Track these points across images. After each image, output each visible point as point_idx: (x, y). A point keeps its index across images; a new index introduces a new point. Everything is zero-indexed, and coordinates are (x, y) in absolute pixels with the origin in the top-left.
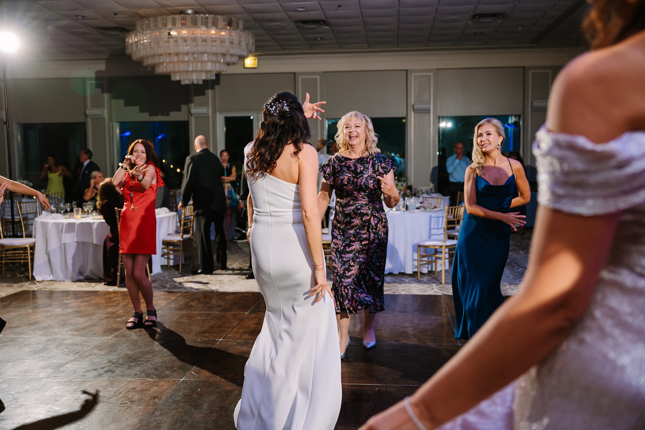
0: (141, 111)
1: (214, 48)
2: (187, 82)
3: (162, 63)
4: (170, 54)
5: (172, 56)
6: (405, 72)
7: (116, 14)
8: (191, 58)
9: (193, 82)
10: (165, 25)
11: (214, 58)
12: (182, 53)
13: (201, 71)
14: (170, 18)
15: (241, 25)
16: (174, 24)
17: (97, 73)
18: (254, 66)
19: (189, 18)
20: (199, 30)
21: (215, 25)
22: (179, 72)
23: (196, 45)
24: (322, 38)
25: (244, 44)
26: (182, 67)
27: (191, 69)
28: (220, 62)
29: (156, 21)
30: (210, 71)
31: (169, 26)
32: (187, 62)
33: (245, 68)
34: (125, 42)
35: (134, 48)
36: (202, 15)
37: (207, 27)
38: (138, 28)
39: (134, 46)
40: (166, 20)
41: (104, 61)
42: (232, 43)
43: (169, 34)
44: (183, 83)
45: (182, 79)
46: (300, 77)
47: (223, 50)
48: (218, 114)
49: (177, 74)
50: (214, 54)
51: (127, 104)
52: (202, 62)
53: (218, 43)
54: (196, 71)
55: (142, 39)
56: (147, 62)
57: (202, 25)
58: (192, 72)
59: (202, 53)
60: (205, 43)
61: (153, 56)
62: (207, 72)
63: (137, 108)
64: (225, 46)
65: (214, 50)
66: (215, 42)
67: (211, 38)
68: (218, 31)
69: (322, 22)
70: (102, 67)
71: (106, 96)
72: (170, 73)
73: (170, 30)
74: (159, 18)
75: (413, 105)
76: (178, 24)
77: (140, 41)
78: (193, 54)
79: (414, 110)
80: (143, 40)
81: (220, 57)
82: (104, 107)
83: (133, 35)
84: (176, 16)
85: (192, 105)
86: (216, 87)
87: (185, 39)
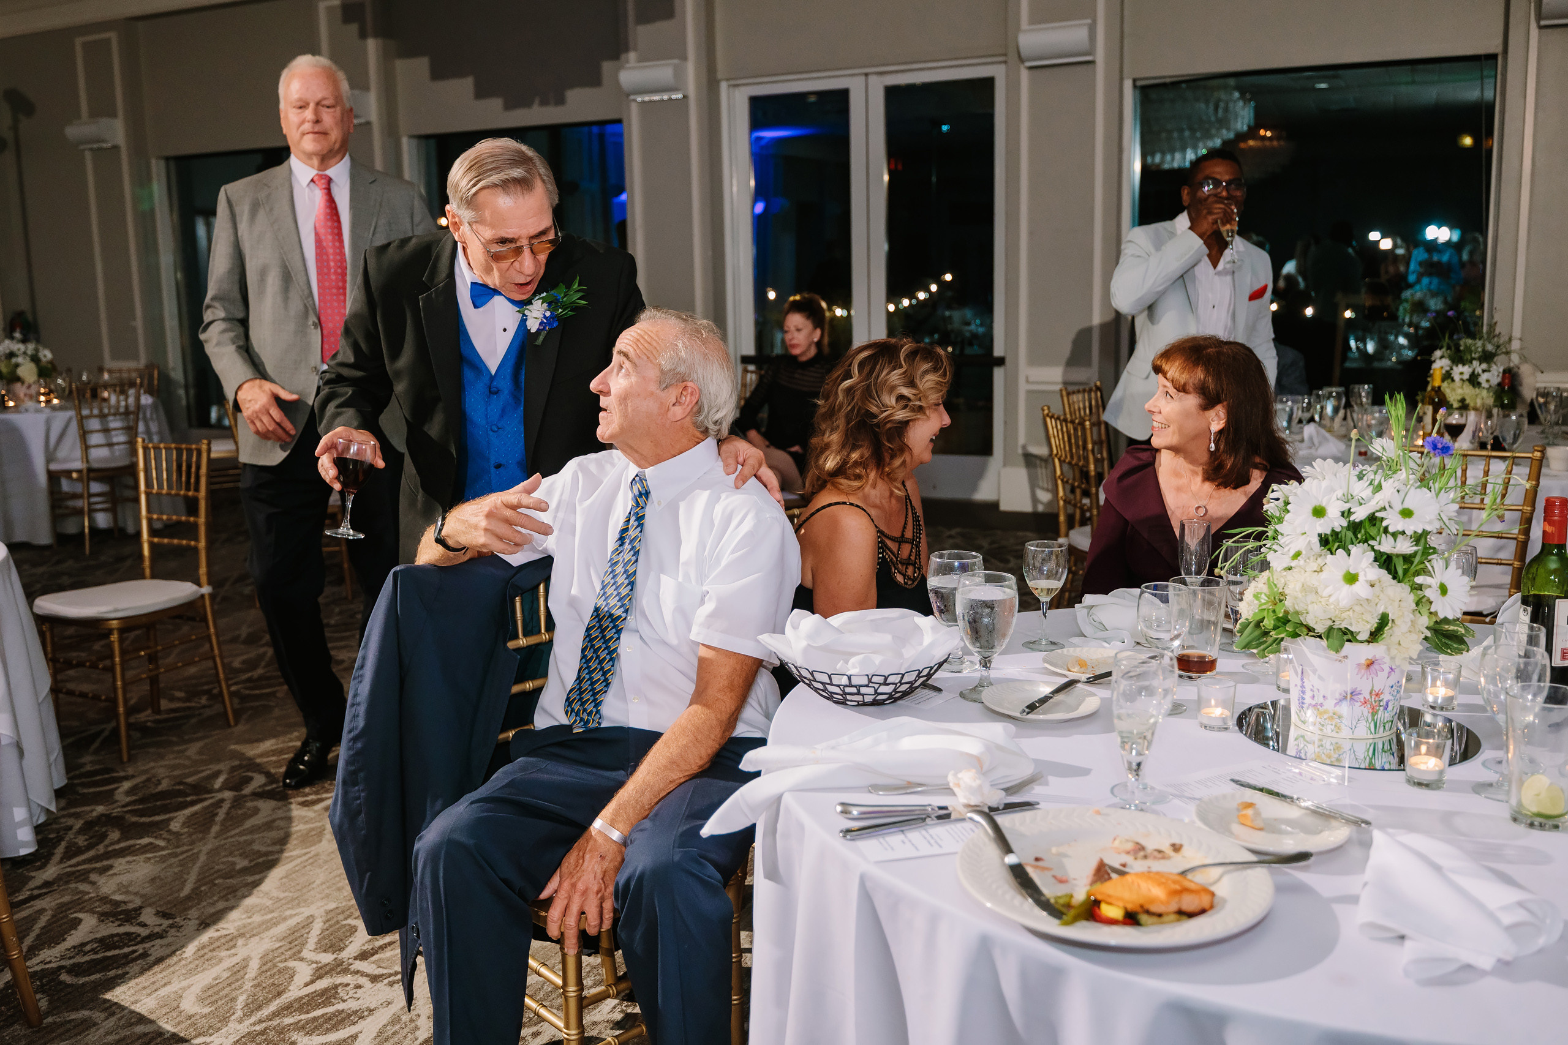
0: (481, 93)
48: (724, 85)
51: (438, 73)
63: (467, 84)
82: (367, 86)
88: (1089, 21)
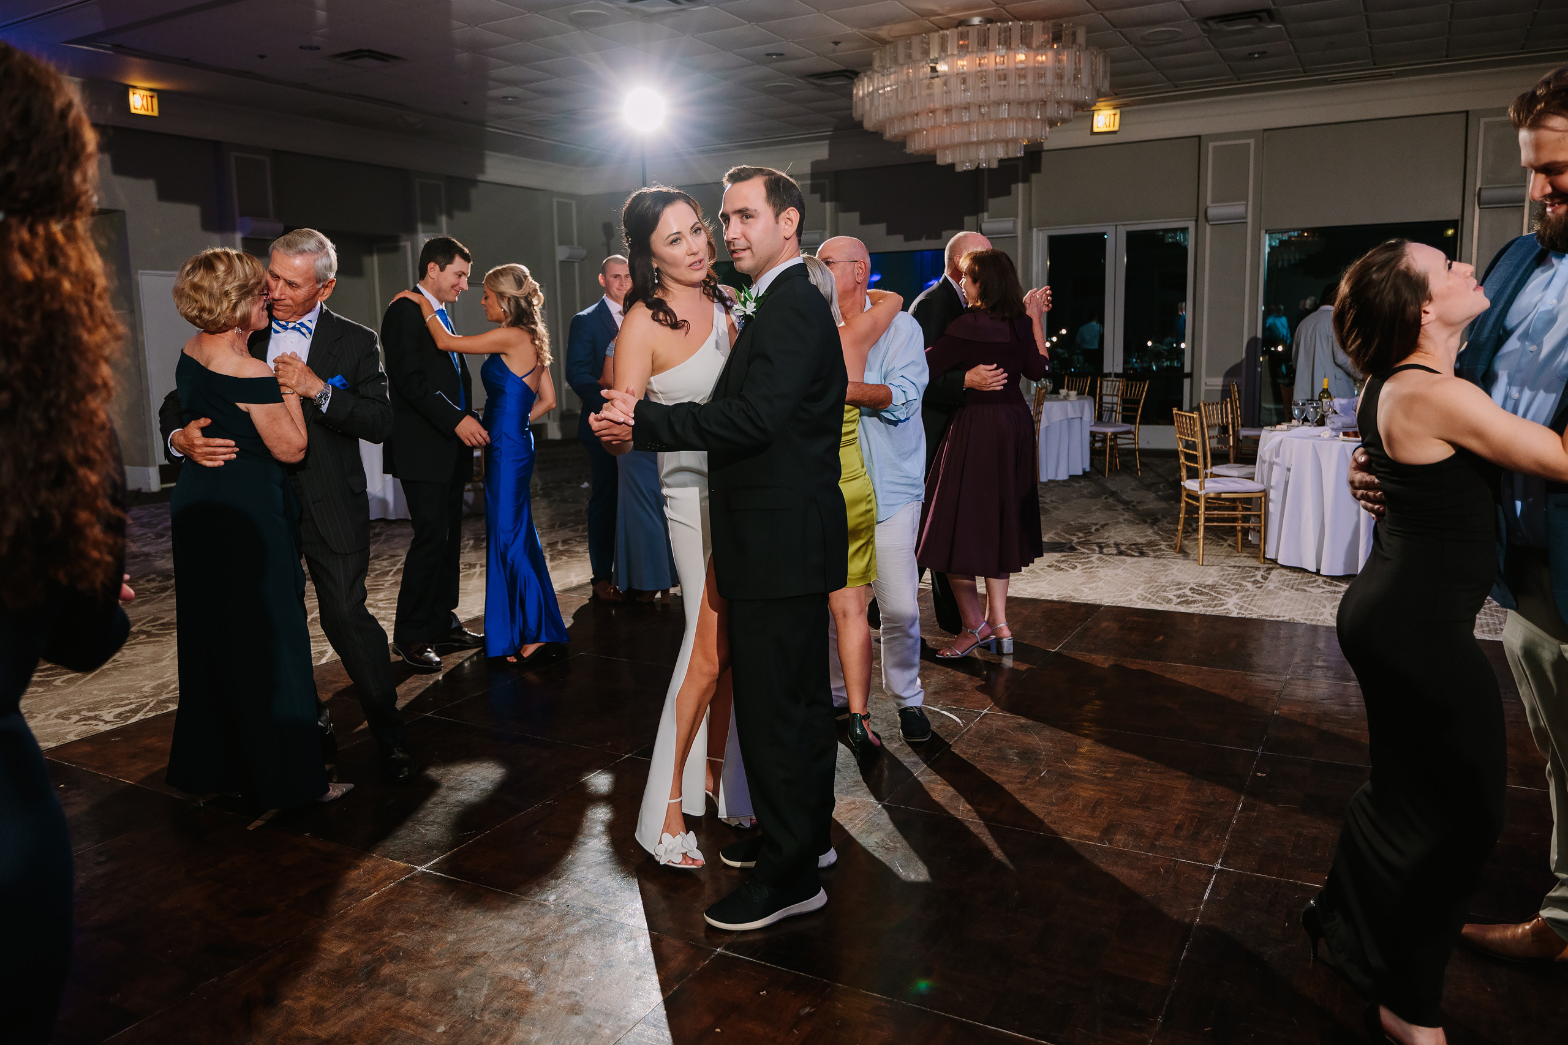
0: (890, 232)
1: (1023, 90)
2: (968, 166)
3: (919, 131)
4: (933, 111)
5: (939, 114)
6: (1463, 116)
7: (836, 43)
8: (975, 115)
9: (979, 164)
10: (926, 53)
11: (1022, 112)
12: (957, 107)
13: (995, 141)
14: (935, 38)
15: (1081, 38)
16: (943, 48)
17: (814, 164)
18: (1112, 129)
19: (973, 34)
20: (992, 55)
21: (1026, 41)
22: (952, 147)
23: (986, 87)
24: (1263, 54)
25: (1084, 78)
26: (958, 136)
27: (974, 138)
28: (1034, 120)
29: (909, 46)
30: (1014, 140)
31: (934, 54)
32: (968, 124)
33: (1093, 133)
34: (850, 95)
35: (867, 106)
36: (999, 24)
37: (1009, 48)
38: (876, 65)
39: (867, 99)
40: (928, 44)
41: (827, 142)
42: (1060, 77)
43: (934, 69)
44: (959, 169)
45: (957, 160)
46: (1211, 145)
47: (1042, 93)
48: (1035, 230)
49: (948, 152)
50: (1021, 103)
52: (999, 121)
53: (1030, 79)
54: (985, 142)
55: (881, 85)
56: (891, 132)
57: (999, 44)
58: (978, 144)
59: (998, 104)
60: (1003, 83)
61: (902, 118)
62: (1007, 142)
63: (882, 227)
64: (1044, 85)
65: (1022, 94)
66: (1024, 77)
67: (1017, 69)
68: (1032, 54)
69: (1264, 15)
70: (821, 152)
71: (828, 205)
72: (934, 150)
73: (936, 61)
74: (916, 41)
75: (1480, 189)
76: (952, 49)
77: (878, 90)
78: (980, 106)
79: (1481, 203)
80: (884, 88)
81: (1033, 108)
82: (824, 229)
83: (866, 79)
84: (947, 32)
85: (986, 215)
86: (1034, 176)
87: (963, 78)
88: (1245, 202)
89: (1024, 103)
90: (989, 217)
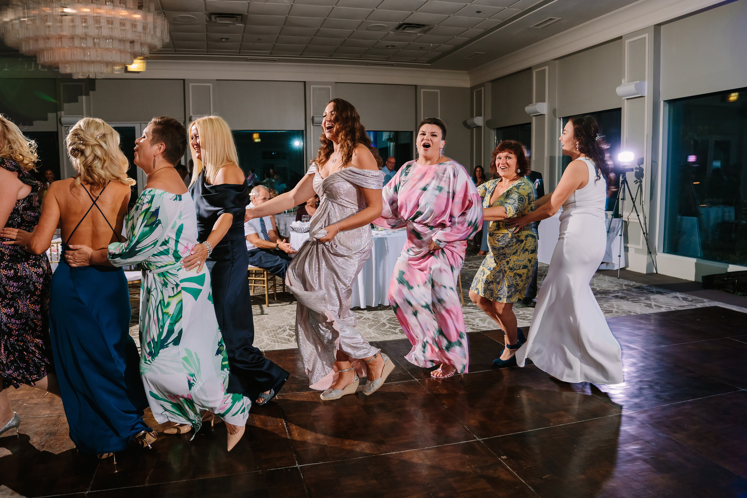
1: (122, 33)
2: (81, 76)
3: (48, 50)
4: (61, 38)
5: (65, 40)
6: (304, 84)
8: (90, 43)
9: (89, 75)
12: (78, 36)
13: (101, 62)
20: (103, 8)
21: (123, 3)
22: (71, 62)
23: (99, 27)
24: (227, 39)
26: (77, 55)
27: (86, 59)
32: (84, 49)
35: (9, 29)
37: (114, 6)
42: (144, 28)
43: (63, 12)
44: (75, 77)
45: (74, 71)
46: (191, 85)
47: (133, 37)
49: (67, 66)
53: (128, 27)
54: (93, 62)
55: (22, 16)
58: (90, 62)
59: (106, 38)
60: (110, 26)
61: (37, 39)
64: (136, 32)
65: (122, 35)
66: (124, 25)
67: (120, 19)
68: (129, 12)
72: (58, 63)
73: (64, 6)
75: (313, 117)
77: (19, 18)
78: (94, 38)
79: (313, 124)
80: (24, 18)
83: (10, 11)
85: (63, 113)
86: (91, 93)
87: (84, 19)
89: (122, 41)
90: (65, 114)
